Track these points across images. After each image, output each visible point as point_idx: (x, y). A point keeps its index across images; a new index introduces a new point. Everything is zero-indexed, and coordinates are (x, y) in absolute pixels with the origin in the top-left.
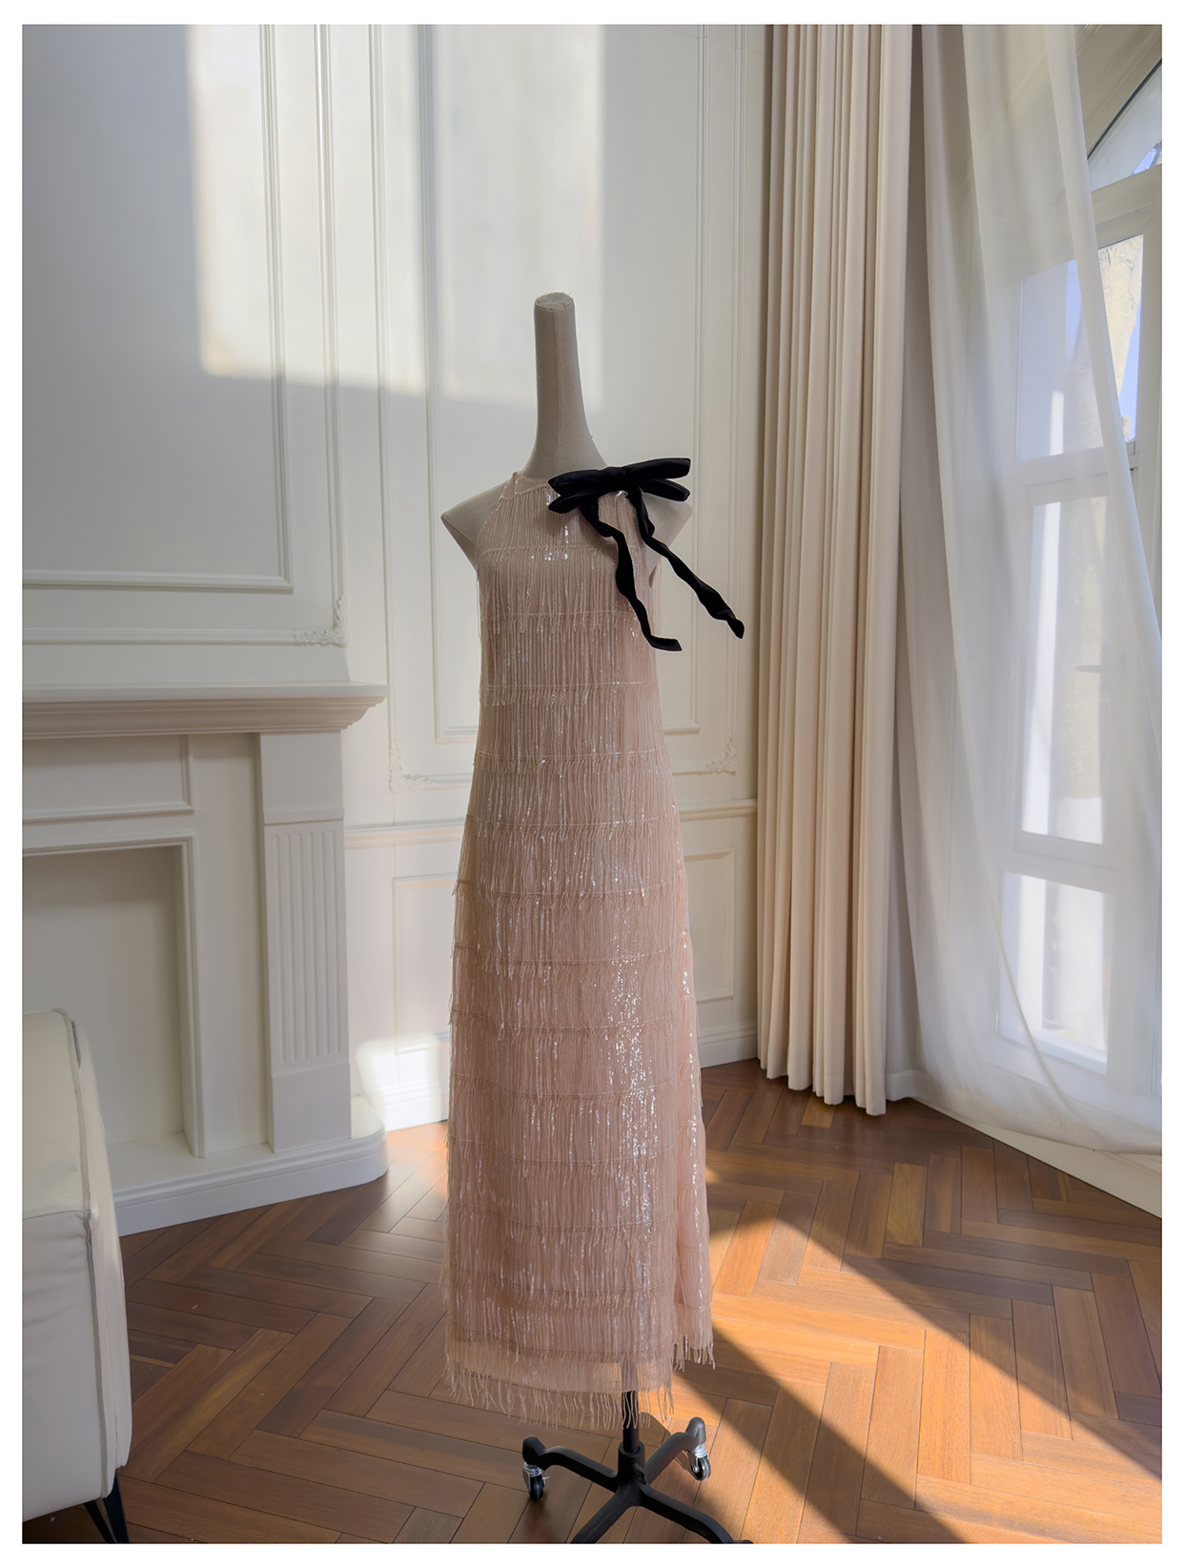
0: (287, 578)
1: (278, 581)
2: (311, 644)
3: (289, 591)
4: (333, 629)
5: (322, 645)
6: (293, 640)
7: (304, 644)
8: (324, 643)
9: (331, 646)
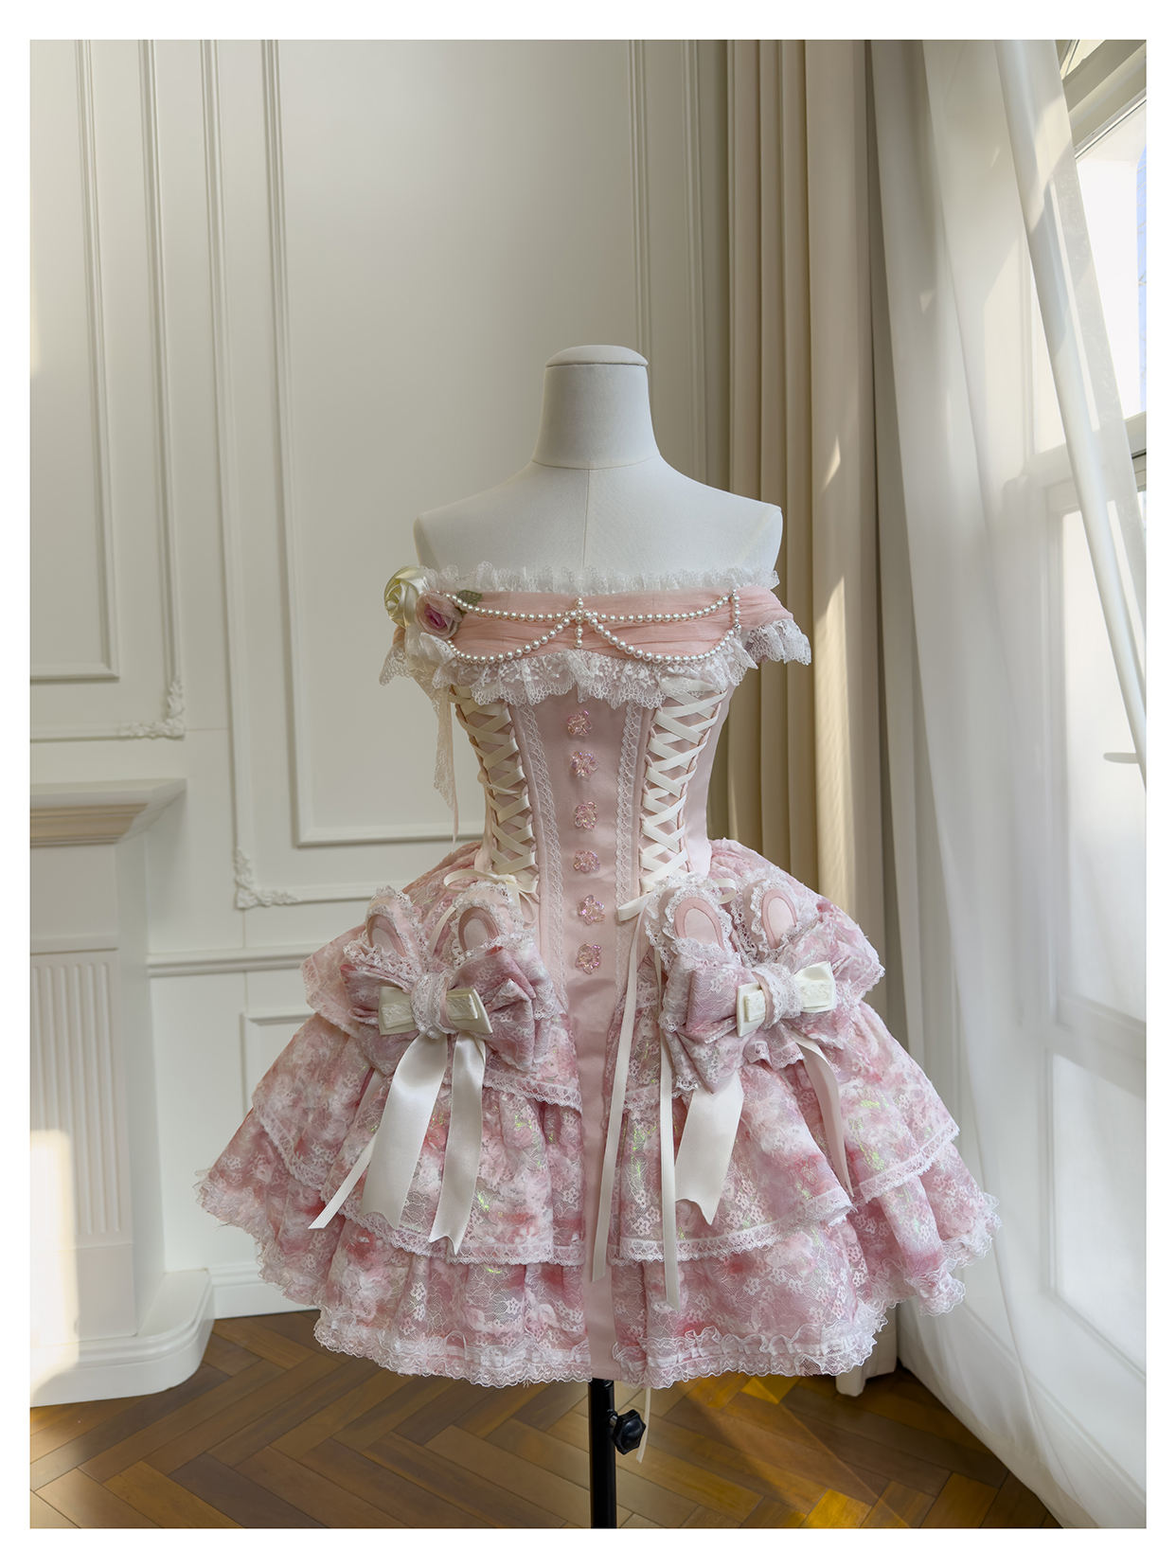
0: (109, 665)
1: (101, 669)
2: (140, 738)
3: (113, 679)
4: (164, 721)
5: (152, 738)
6: (114, 734)
7: (127, 738)
8: (153, 735)
9: (164, 739)
